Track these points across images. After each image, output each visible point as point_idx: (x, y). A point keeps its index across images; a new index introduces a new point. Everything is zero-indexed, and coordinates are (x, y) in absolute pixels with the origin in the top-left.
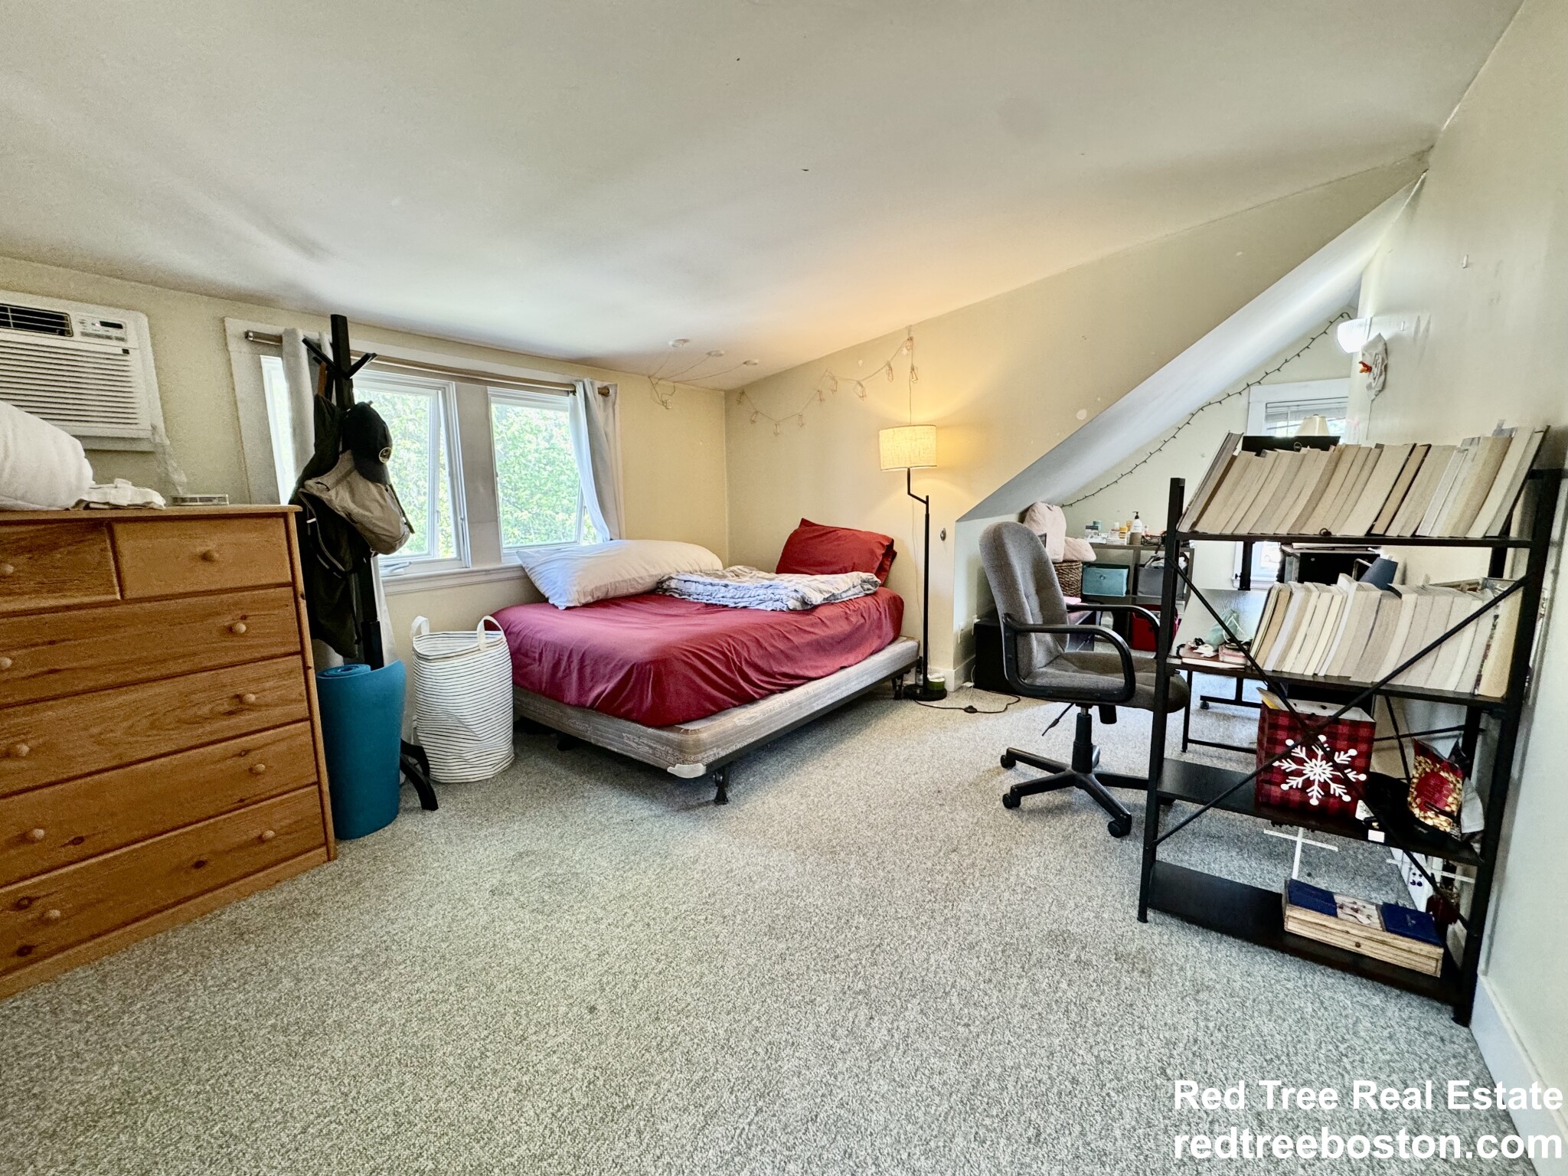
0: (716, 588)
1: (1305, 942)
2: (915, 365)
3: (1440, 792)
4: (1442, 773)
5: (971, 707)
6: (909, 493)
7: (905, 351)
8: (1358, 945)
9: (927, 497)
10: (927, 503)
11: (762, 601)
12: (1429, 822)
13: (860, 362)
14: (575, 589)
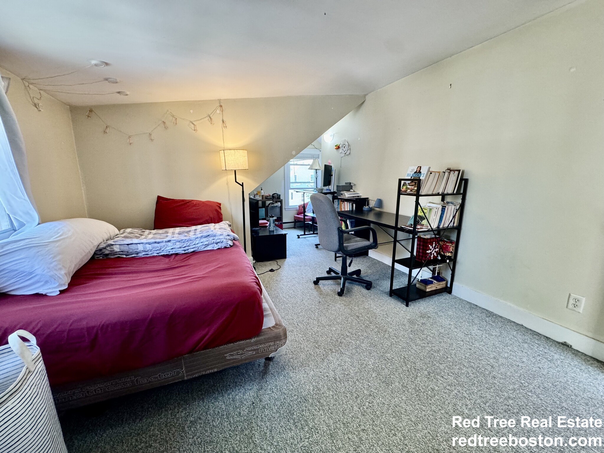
0: (162, 244)
1: (429, 293)
2: (224, 119)
3: (448, 248)
4: (447, 244)
5: (272, 269)
6: (236, 181)
7: (218, 112)
8: (436, 288)
9: (243, 183)
10: (242, 185)
11: (208, 245)
12: (447, 255)
13: (191, 111)
14: (63, 272)
